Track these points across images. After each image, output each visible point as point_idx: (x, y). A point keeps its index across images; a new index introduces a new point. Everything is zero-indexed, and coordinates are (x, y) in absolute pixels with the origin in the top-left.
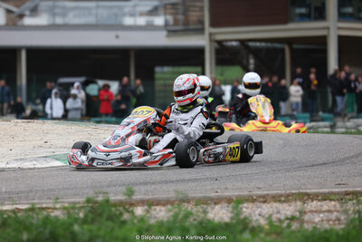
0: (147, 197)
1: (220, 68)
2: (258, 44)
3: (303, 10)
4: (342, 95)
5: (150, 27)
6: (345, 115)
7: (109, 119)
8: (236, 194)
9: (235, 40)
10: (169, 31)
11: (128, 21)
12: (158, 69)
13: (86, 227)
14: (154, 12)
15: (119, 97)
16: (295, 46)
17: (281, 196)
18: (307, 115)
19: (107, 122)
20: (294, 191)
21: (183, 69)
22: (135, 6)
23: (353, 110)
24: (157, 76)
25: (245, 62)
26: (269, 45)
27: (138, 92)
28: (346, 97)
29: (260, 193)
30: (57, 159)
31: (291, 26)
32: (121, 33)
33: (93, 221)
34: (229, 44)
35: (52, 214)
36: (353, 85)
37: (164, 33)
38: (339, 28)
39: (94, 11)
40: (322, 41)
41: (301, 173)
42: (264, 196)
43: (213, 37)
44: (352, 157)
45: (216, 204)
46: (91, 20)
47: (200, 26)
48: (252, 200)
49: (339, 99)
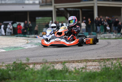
0: (34, 62)
1: (58, 18)
2: (70, 9)
4: (99, 26)
5: (34, 4)
6: (100, 33)
7: (21, 35)
8: (64, 60)
9: (63, 8)
10: (40, 5)
11: (27, 2)
12: (37, 18)
13: (13, 72)
15: (24, 28)
16: (83, 10)
17: (79, 60)
18: (87, 33)
19: (20, 36)
20: (83, 59)
21: (45, 18)
23: (103, 31)
24: (37, 20)
25: (66, 15)
26: (74, 9)
27: (30, 26)
28: (101, 27)
29: (72, 60)
30: (3, 49)
31: (81, 3)
32: (24, 6)
33: (16, 70)
34: (61, 9)
35: (2, 68)
36: (103, 23)
37: (39, 6)
38: (98, 3)
40: (92, 8)
41: (85, 53)
42: (73, 61)
43: (55, 7)
44: (103, 47)
45: (57, 63)
46: (14, 2)
47: (51, 3)
48: (69, 62)
49: (98, 27)
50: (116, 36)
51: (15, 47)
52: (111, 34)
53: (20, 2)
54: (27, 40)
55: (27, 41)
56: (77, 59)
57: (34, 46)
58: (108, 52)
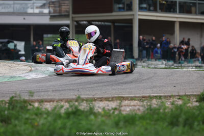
0: (40, 98)
1: (77, 35)
2: (97, 23)
3: (121, 6)
5: (41, 14)
6: (142, 60)
8: (86, 97)
9: (85, 21)
10: (51, 16)
11: (30, 11)
12: (45, 36)
14: (43, 6)
16: (116, 24)
17: (109, 98)
20: (116, 96)
22: (34, 3)
24: (45, 39)
29: (98, 96)
31: (114, 14)
32: (26, 17)
34: (82, 22)
37: (49, 17)
38: (139, 15)
39: (12, 6)
40: (130, 21)
41: (119, 87)
42: (100, 98)
43: (74, 19)
44: (146, 79)
46: (11, 10)
47: (67, 14)
48: (94, 100)
50: (165, 65)
51: (11, 77)
52: (159, 61)
53: (19, 12)
54: (31, 66)
55: (30, 68)
56: (106, 96)
57: (40, 76)
58: (154, 87)
